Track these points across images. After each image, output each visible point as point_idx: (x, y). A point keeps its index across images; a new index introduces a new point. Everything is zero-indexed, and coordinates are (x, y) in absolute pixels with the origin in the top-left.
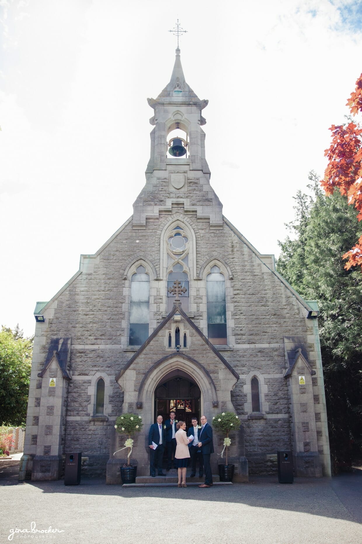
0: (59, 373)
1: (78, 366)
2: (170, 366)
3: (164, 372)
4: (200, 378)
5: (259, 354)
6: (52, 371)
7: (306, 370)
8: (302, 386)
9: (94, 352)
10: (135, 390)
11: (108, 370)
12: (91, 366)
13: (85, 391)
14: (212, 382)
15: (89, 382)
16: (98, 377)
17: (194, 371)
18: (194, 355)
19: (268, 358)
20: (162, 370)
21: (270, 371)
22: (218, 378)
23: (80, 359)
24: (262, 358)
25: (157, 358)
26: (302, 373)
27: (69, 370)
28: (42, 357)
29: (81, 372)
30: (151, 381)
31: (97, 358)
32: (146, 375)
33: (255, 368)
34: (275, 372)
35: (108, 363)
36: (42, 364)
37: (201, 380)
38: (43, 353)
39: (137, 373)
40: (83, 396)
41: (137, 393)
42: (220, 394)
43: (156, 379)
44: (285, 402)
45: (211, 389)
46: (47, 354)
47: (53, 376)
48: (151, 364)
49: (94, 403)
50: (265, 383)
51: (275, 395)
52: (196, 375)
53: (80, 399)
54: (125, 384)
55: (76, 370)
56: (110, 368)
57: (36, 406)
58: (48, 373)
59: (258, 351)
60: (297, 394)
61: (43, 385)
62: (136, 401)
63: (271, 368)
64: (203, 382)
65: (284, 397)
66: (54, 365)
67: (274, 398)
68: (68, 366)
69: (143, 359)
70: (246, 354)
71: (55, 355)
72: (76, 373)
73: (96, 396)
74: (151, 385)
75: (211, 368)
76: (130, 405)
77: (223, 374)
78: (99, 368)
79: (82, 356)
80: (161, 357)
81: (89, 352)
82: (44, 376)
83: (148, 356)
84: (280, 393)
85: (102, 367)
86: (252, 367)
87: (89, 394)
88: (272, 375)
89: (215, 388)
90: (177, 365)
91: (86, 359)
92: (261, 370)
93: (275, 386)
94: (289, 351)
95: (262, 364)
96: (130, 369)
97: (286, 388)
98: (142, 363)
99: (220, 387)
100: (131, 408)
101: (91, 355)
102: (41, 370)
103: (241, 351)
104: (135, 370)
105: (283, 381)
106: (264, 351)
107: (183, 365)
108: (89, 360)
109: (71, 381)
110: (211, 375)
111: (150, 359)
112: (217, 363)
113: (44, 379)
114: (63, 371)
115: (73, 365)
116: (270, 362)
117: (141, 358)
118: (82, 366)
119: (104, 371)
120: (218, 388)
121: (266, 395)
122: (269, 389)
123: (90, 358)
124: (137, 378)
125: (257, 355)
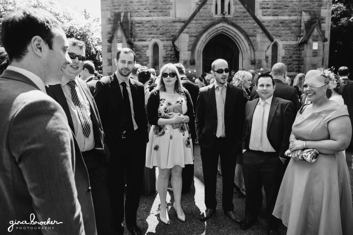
0: (124, 39)
1: (138, 34)
2: (216, 30)
3: (211, 35)
4: (241, 41)
5: (280, 24)
6: (118, 38)
7: (320, 38)
8: (315, 50)
9: (149, 23)
10: (188, 50)
11: (161, 37)
12: (148, 34)
13: (145, 54)
14: (251, 44)
15: (147, 46)
16: (154, 42)
17: (236, 35)
18: (237, 21)
19: (288, 28)
20: (210, 34)
21: (287, 39)
22: (256, 41)
23: (139, 29)
24: (283, 28)
25: (206, 23)
26: (316, 40)
27: (131, 37)
28: (109, 28)
29: (140, 39)
30: (201, 43)
31: (152, 27)
32: (198, 38)
33: (277, 36)
34: (291, 40)
35: (161, 31)
36: (109, 33)
37: (242, 42)
38: (109, 24)
39: (190, 36)
40: (143, 57)
41: (190, 52)
42: (257, 53)
43: (205, 41)
44: (297, 63)
45: (250, 49)
46: (112, 25)
47: (119, 42)
48: (201, 29)
49: (152, 62)
50: (284, 48)
51: (290, 57)
52: (237, 38)
53: (141, 59)
54: (181, 45)
55: (136, 37)
56: (162, 36)
57: (109, 65)
58: (115, 40)
59: (279, 22)
60: (310, 57)
61: (113, 49)
62: (189, 59)
63: (289, 36)
64: (244, 44)
65: (296, 59)
66: (119, 33)
67: (289, 60)
68: (130, 34)
69: (194, 24)
70: (270, 24)
71: (119, 24)
72: (137, 39)
73: (153, 57)
74: (200, 46)
75: (251, 32)
76: (185, 62)
77: (260, 38)
78: (154, 36)
79: (140, 26)
80: (209, 22)
81: (145, 23)
82: (113, 42)
83: (198, 22)
84: (294, 56)
85: (156, 34)
86: (274, 35)
87: (147, 56)
88: (289, 42)
89: (253, 49)
90: (223, 29)
91: (143, 28)
92: (280, 38)
93: (290, 50)
94: (306, 22)
95: (282, 33)
96: (184, 33)
97: (299, 52)
98: (193, 27)
99: (257, 48)
100: (186, 64)
101: (147, 25)
102: (109, 38)
103: (266, 22)
104: (188, 33)
105: (297, 47)
106: (285, 22)
107: (227, 29)
108: (145, 29)
109: (133, 46)
110: (251, 38)
111: (200, 24)
112: (256, 28)
113: (113, 44)
114: (127, 37)
115: (134, 34)
116: (288, 31)
117: (193, 23)
118: (140, 34)
119: (158, 37)
120: (255, 49)
121: (283, 58)
122: (286, 53)
123: (146, 27)
124: (190, 41)
125: (279, 26)
